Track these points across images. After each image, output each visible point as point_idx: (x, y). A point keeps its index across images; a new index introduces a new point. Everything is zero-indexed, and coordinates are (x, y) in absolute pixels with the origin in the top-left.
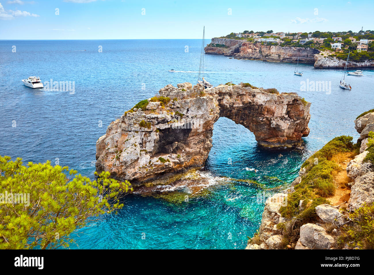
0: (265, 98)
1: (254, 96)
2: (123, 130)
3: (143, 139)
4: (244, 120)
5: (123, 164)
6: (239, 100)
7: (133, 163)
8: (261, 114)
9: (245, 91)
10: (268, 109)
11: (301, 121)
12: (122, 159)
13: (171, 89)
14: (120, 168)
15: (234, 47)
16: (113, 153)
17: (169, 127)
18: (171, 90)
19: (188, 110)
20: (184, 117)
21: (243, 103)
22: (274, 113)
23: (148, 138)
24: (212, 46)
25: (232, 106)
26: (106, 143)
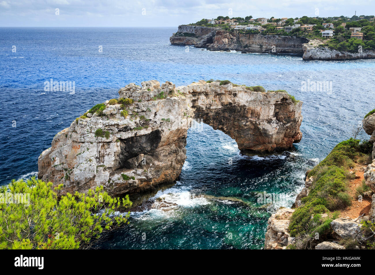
0: (248, 97)
1: (235, 95)
2: (73, 141)
3: (100, 152)
4: (223, 125)
5: (75, 184)
6: (218, 100)
7: (88, 182)
8: (244, 117)
9: (224, 90)
10: (252, 110)
11: (291, 124)
12: (73, 178)
13: (134, 88)
14: (70, 189)
15: (206, 37)
16: (61, 171)
17: (133, 135)
18: (134, 90)
19: (156, 114)
20: (150, 122)
21: (222, 104)
22: (259, 116)
23: (107, 150)
24: (180, 36)
25: (209, 108)
26: (52, 158)
